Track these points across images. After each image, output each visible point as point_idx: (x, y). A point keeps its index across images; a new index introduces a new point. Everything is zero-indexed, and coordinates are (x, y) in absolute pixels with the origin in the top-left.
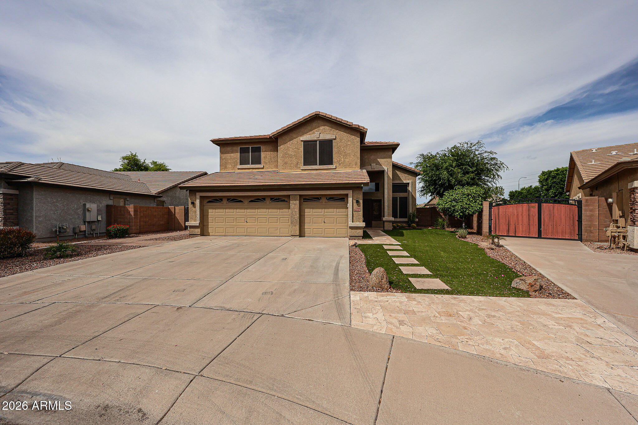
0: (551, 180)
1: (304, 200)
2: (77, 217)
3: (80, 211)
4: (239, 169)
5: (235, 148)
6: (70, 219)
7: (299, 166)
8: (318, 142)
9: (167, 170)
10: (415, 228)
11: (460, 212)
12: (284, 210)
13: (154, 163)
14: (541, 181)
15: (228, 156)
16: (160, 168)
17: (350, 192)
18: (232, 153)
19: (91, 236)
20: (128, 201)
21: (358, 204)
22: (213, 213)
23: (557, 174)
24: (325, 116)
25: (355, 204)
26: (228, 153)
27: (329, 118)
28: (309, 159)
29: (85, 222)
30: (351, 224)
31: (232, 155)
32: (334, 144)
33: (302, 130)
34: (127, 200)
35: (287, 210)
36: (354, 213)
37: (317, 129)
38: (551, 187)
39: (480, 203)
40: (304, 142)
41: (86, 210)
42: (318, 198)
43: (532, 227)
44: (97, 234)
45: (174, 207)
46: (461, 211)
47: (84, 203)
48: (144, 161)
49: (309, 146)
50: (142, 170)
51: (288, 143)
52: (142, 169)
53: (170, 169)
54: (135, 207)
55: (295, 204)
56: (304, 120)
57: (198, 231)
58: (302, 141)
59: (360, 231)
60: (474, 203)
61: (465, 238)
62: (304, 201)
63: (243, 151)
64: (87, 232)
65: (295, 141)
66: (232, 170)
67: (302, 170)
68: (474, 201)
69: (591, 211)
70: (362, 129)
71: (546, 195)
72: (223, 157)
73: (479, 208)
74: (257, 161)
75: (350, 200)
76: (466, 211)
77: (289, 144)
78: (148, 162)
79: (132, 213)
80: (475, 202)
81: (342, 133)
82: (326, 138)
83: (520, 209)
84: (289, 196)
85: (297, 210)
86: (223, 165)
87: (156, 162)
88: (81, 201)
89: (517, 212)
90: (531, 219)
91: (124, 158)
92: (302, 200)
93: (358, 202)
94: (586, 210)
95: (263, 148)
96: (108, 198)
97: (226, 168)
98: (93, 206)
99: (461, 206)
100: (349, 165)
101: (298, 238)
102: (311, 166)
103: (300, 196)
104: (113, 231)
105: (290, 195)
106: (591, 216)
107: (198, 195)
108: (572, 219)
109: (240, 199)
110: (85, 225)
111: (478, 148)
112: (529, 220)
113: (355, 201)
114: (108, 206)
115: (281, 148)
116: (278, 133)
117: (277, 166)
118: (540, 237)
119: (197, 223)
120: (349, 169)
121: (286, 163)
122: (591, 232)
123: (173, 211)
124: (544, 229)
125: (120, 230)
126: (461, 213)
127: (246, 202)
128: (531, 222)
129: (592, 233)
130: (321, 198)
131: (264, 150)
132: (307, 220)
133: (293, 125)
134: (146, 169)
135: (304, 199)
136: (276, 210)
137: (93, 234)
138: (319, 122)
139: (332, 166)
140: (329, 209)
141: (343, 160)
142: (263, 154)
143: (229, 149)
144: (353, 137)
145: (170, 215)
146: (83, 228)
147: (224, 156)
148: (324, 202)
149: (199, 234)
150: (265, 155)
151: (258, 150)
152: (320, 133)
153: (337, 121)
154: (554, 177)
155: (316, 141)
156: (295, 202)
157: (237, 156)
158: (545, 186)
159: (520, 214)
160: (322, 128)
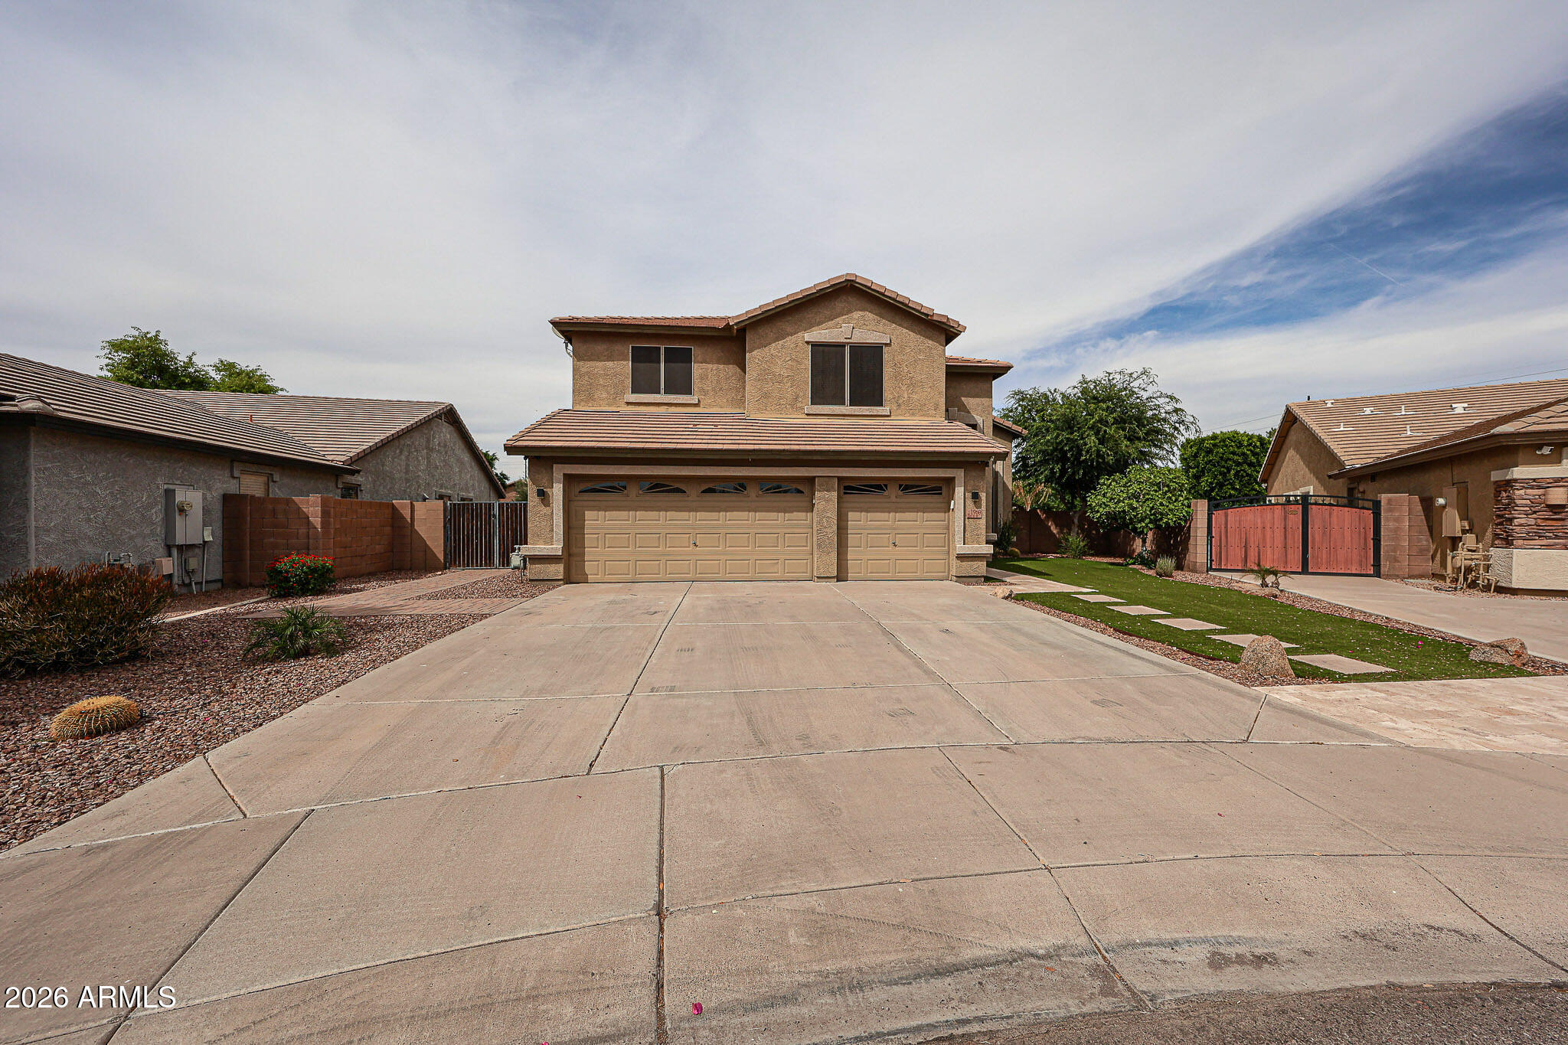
0: (1204, 457)
1: (848, 488)
2: (147, 531)
3: (157, 514)
4: (628, 404)
5: (618, 347)
6: (131, 538)
7: (799, 405)
8: (847, 349)
9: (269, 390)
10: (1018, 556)
11: (1147, 521)
12: (795, 513)
13: (228, 368)
14: (1186, 459)
15: (598, 366)
16: (251, 383)
17: (959, 474)
18: (610, 358)
19: (184, 590)
20: (276, 482)
21: (975, 502)
22: (596, 521)
23: (1215, 445)
24: (869, 288)
25: (970, 502)
26: (598, 359)
27: (878, 292)
28: (824, 390)
29: (169, 548)
30: (961, 548)
31: (610, 364)
32: (885, 356)
33: (810, 314)
34: (273, 481)
35: (802, 515)
36: (966, 522)
37: (844, 317)
38: (1203, 471)
39: (1186, 502)
40: (815, 345)
41: (173, 509)
42: (879, 487)
43: (1290, 551)
44: (199, 586)
45: (411, 503)
46: (1150, 519)
47: (166, 487)
48: (191, 359)
49: (825, 356)
50: (182, 386)
51: (773, 345)
52: (185, 383)
53: (282, 390)
54: (325, 504)
55: (826, 501)
56: (818, 291)
57: (557, 570)
58: (808, 343)
59: (980, 563)
60: (1175, 502)
61: (1171, 576)
62: (845, 493)
63: (639, 356)
64: (176, 580)
65: (789, 341)
66: (609, 405)
67: (807, 414)
68: (1174, 498)
69: (1397, 520)
70: (953, 327)
71: (1194, 488)
72: (583, 370)
73: (1187, 512)
74: (681, 384)
75: (959, 491)
76: (1161, 519)
77: (774, 348)
78: (206, 363)
79: (316, 521)
80: (1176, 500)
81: (905, 331)
82: (870, 341)
83: (1269, 516)
84: (811, 480)
85: (833, 515)
86: (580, 389)
87: (232, 365)
88: (159, 481)
89: (1263, 523)
90: (1289, 536)
91: (116, 346)
92: (842, 491)
93: (975, 496)
94: (1387, 519)
95: (696, 351)
96: (227, 473)
97: (590, 398)
98: (191, 497)
99: (1152, 508)
100: (920, 409)
101: (833, 585)
102: (831, 407)
103: (840, 479)
104: (296, 575)
105: (815, 477)
106: (1397, 530)
107: (559, 471)
108: (1362, 536)
109: (677, 485)
110: (170, 556)
111: (1145, 385)
112: (1285, 538)
113: (969, 495)
114: (227, 498)
115: (754, 357)
116: (749, 318)
117: (741, 402)
118: (1305, 571)
119: (556, 548)
120: (920, 418)
121: (766, 396)
122: (1396, 560)
123: (406, 513)
124: (1313, 557)
125: (314, 570)
126: (1150, 523)
127: (693, 492)
128: (1290, 542)
129: (1399, 562)
130: (886, 486)
131: (699, 358)
132: (852, 539)
133: (790, 302)
134: (199, 383)
135: (846, 488)
136: (773, 515)
137: (190, 584)
138: (850, 299)
139: (881, 408)
140: (904, 512)
141: (906, 396)
142: (697, 369)
143: (600, 347)
144: (930, 342)
145: (399, 528)
146: (168, 566)
147: (586, 366)
148: (893, 499)
149: (561, 577)
150: (705, 371)
151: (686, 357)
152: (853, 328)
153: (899, 302)
154: (1209, 452)
155: (842, 346)
156: (827, 494)
157: (625, 367)
158: (1192, 468)
159: (1268, 526)
160: (857, 315)
